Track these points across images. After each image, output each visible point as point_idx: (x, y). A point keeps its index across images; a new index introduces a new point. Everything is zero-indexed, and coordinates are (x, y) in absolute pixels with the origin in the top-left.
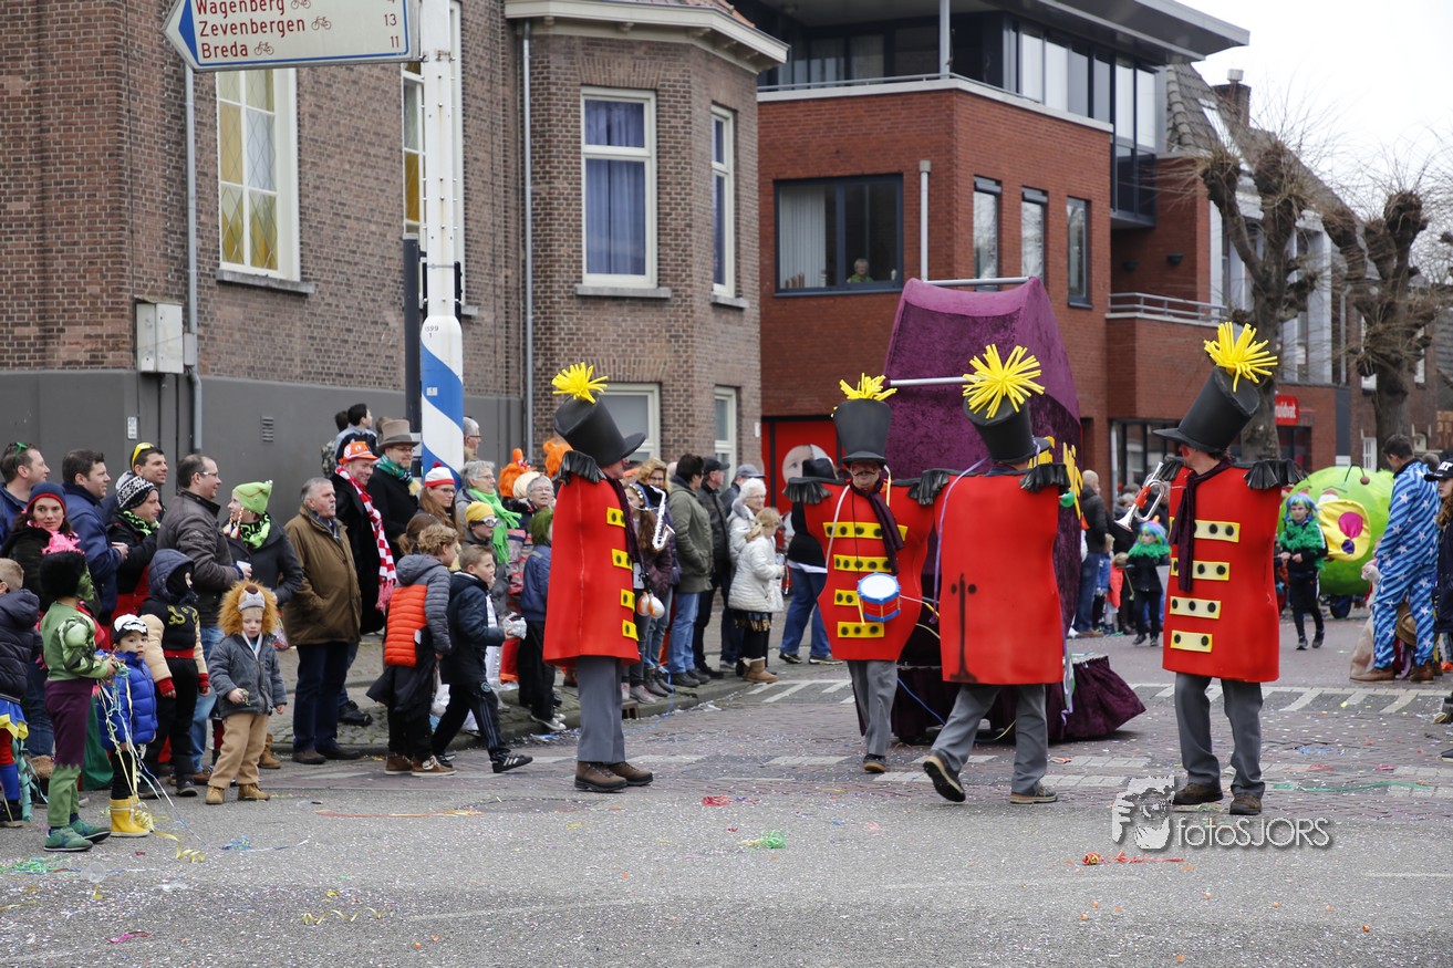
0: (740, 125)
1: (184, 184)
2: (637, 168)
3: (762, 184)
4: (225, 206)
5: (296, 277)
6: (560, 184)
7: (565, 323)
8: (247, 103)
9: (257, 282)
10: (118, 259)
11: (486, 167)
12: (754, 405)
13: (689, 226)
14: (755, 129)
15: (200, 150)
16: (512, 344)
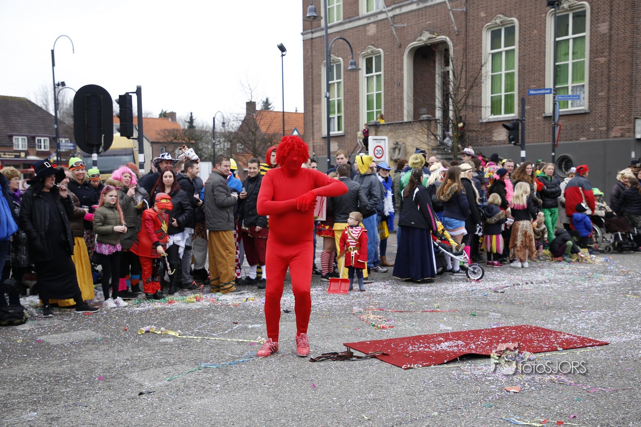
10: (630, 107)
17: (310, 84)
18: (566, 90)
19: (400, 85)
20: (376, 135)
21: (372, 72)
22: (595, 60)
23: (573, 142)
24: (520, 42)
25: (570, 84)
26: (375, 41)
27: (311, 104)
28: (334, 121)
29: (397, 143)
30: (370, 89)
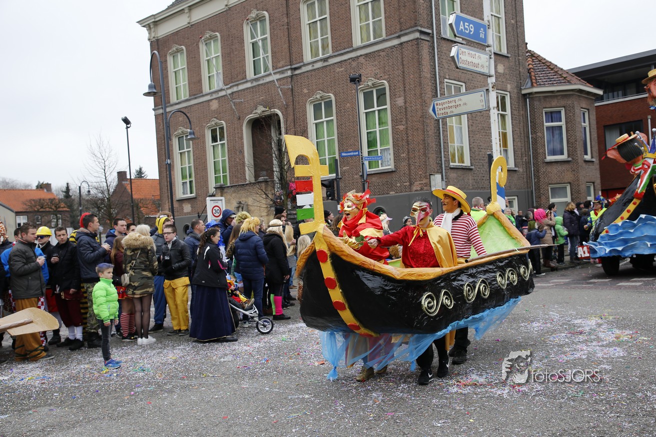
0: (590, 113)
1: (440, 145)
2: (560, 127)
3: (598, 128)
4: (451, 150)
5: (470, 165)
6: (539, 134)
7: (542, 170)
8: (456, 124)
9: (459, 167)
10: (426, 165)
11: (519, 132)
12: (599, 186)
13: (576, 141)
14: (595, 113)
15: (444, 137)
16: (528, 176)
17: (163, 153)
18: (376, 153)
19: (242, 152)
20: (222, 196)
21: (217, 142)
22: (396, 127)
23: (384, 196)
24: (337, 114)
25: (379, 148)
26: (218, 114)
27: (165, 171)
28: (186, 186)
29: (240, 202)
30: (216, 156)
